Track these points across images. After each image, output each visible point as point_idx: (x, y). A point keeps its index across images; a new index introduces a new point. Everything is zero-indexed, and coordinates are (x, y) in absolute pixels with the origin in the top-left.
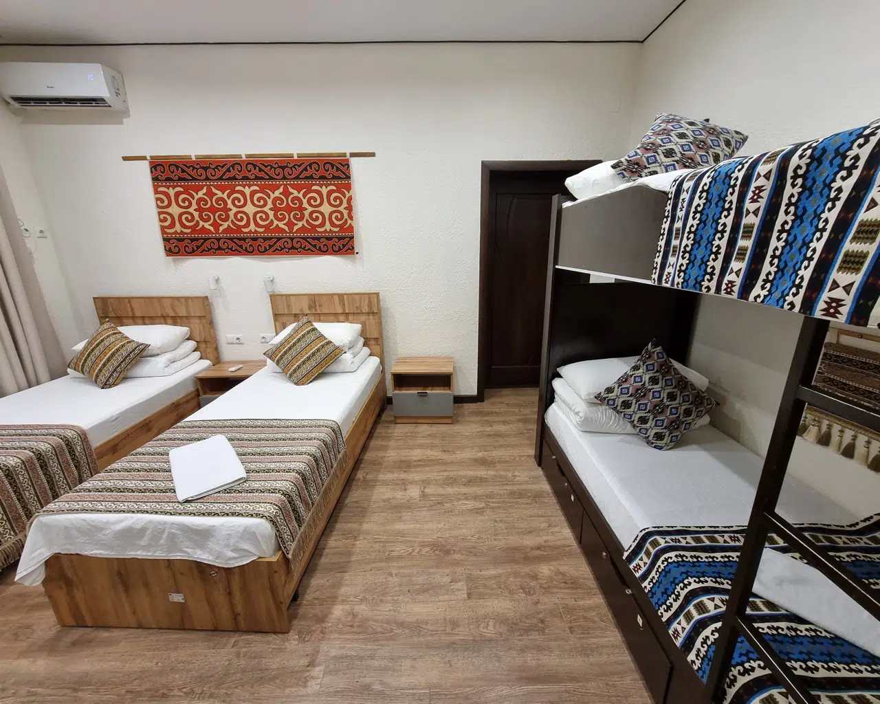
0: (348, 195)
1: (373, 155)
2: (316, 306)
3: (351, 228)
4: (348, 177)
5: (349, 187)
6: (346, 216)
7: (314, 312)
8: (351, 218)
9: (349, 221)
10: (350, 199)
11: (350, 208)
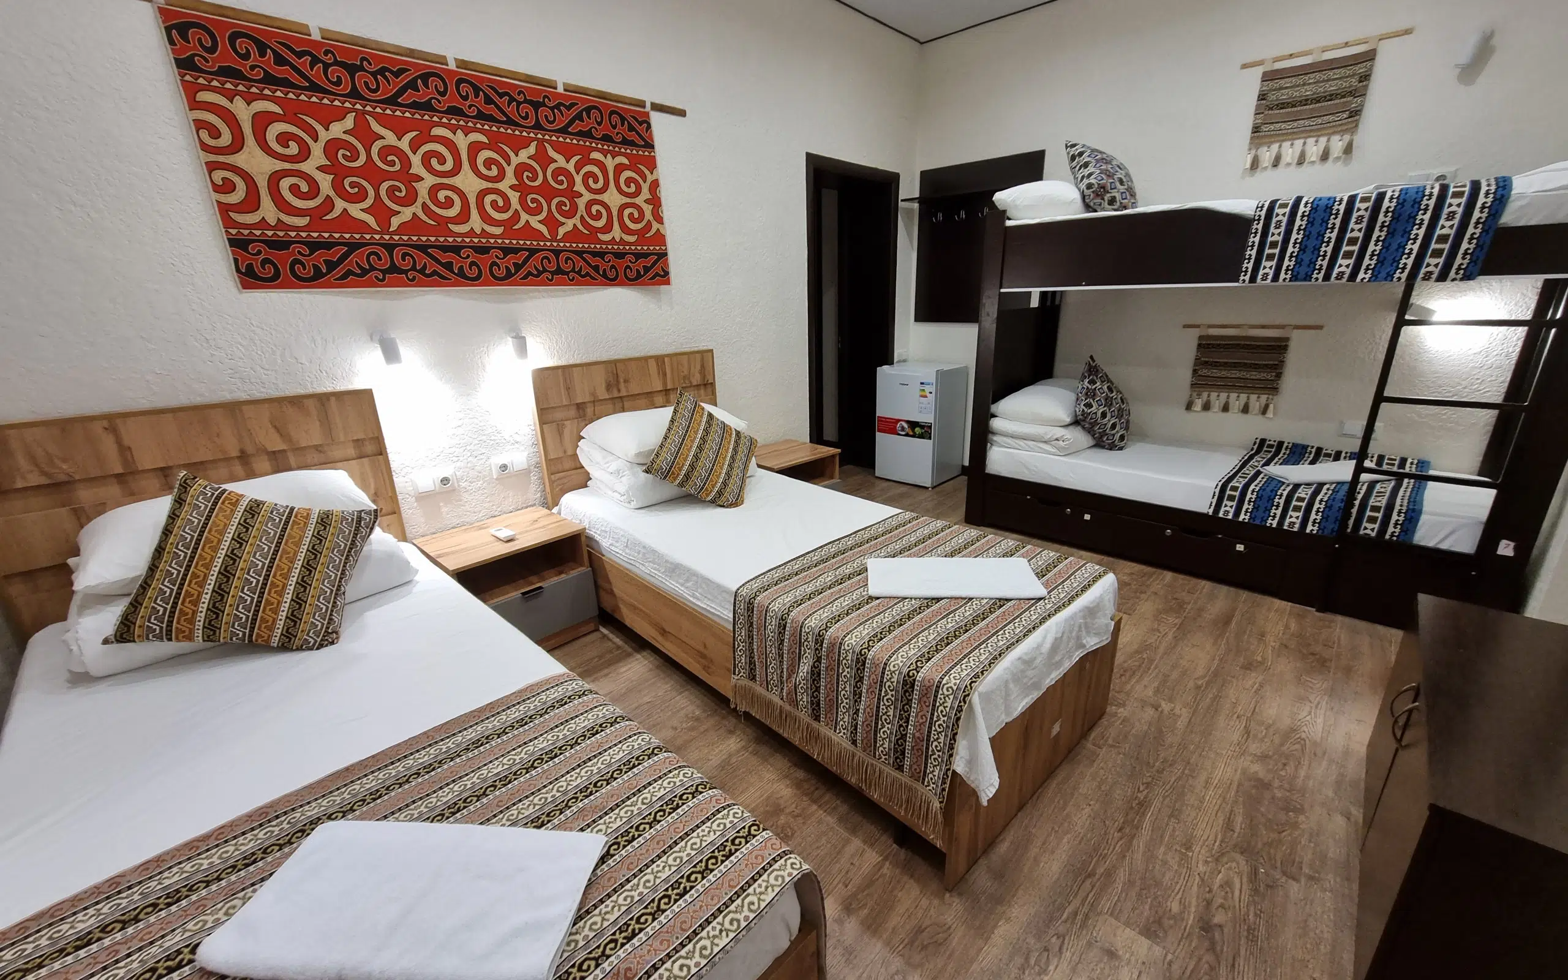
0: (650, 178)
1: (682, 113)
2: (618, 382)
3: (660, 238)
4: (650, 146)
5: (652, 164)
6: (648, 215)
7: (616, 394)
8: (660, 220)
9: (655, 226)
10: (655, 185)
11: (655, 201)
